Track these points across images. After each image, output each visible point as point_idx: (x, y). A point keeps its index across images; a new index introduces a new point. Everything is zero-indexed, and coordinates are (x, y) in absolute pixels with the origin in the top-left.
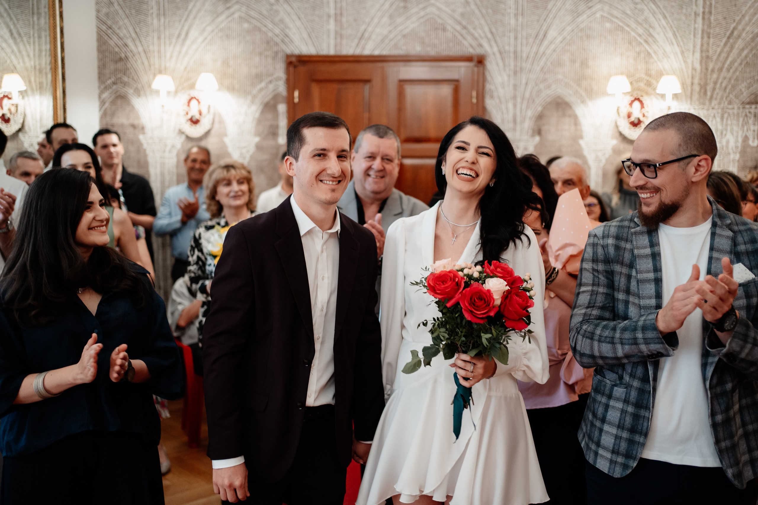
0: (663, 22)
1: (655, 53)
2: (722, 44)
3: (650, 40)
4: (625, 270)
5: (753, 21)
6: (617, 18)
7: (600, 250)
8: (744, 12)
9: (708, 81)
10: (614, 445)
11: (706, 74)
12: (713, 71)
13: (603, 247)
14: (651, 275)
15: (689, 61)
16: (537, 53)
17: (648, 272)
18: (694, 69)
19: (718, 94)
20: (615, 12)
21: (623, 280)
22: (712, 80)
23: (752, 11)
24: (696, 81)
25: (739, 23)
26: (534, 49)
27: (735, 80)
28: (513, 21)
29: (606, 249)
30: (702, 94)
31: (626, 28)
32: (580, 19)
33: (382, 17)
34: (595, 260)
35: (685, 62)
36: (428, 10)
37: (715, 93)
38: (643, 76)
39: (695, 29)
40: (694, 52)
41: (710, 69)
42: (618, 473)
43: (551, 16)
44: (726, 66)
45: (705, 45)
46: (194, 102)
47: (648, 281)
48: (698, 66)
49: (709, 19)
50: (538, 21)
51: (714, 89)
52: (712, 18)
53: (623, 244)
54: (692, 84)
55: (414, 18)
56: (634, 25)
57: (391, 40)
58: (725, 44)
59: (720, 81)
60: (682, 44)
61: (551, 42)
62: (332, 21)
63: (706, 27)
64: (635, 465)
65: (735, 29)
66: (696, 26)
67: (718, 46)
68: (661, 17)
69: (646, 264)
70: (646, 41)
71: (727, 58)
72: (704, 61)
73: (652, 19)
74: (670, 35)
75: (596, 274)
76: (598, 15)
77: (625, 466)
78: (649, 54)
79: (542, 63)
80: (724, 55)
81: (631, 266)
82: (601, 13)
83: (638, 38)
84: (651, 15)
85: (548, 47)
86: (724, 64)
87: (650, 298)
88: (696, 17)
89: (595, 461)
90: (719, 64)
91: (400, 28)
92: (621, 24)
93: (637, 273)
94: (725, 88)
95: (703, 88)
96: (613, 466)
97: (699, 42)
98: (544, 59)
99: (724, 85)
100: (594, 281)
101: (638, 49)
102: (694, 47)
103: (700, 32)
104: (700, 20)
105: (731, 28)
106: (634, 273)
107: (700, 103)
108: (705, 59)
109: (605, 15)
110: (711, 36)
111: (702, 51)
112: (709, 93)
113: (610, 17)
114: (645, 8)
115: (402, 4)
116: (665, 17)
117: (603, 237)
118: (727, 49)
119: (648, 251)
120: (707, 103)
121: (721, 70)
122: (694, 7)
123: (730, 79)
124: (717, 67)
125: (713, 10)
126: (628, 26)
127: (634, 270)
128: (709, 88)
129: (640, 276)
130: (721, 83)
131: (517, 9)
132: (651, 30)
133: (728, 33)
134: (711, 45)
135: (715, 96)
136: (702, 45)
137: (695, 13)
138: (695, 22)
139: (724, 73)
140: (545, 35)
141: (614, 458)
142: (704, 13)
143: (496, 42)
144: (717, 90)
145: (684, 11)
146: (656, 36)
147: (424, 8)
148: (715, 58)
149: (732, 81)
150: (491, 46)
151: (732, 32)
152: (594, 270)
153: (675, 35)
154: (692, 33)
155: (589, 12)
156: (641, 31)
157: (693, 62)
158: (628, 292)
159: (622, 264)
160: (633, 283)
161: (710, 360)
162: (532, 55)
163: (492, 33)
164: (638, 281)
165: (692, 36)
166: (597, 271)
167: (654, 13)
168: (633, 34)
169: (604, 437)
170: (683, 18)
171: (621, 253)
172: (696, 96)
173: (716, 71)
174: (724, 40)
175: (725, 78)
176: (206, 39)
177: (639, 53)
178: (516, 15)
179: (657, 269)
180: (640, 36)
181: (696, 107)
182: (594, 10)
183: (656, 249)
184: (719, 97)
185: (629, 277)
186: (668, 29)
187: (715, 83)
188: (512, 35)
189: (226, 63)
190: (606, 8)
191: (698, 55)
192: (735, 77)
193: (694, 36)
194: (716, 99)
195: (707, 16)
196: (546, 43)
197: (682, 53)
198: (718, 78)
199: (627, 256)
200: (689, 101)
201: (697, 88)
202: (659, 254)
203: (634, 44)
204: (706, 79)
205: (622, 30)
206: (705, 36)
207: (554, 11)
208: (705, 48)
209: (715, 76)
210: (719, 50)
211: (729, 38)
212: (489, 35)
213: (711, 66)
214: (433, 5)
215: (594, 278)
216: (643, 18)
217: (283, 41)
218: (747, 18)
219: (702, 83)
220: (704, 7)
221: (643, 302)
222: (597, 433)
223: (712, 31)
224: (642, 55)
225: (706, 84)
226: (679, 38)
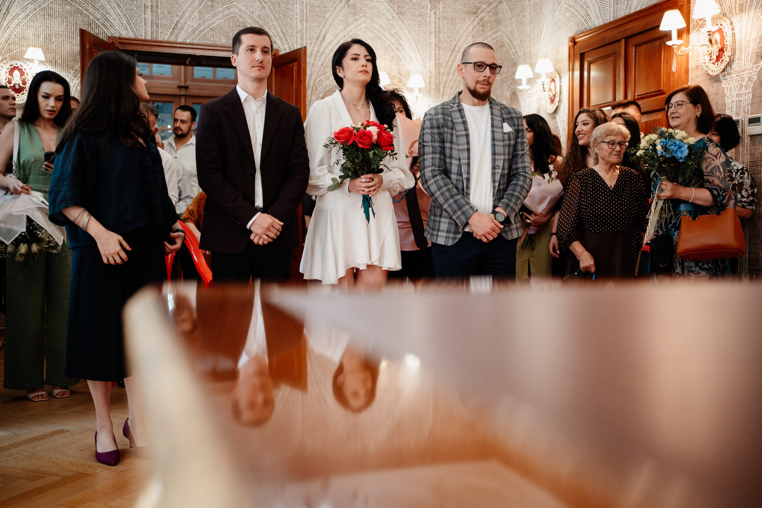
0: (409, 36)
1: (404, 58)
2: (448, 55)
3: (400, 48)
4: (449, 131)
5: (467, 41)
6: (376, 29)
7: (434, 122)
8: (461, 34)
9: (441, 82)
10: (448, 228)
11: (439, 76)
12: (443, 74)
13: (436, 120)
14: (464, 133)
15: (427, 65)
16: (318, 51)
17: (462, 131)
18: (431, 72)
19: (447, 91)
20: (375, 25)
21: (449, 136)
22: (443, 81)
23: (466, 34)
24: (433, 81)
25: (458, 42)
26: (316, 48)
27: (458, 82)
28: (299, 25)
29: (438, 121)
30: (437, 91)
31: (383, 38)
32: (350, 28)
33: (193, 12)
34: (432, 128)
35: (425, 66)
36: (231, 10)
37: (446, 90)
38: (396, 74)
39: (430, 43)
40: (430, 59)
41: (441, 73)
42: (450, 243)
43: (328, 24)
44: (452, 71)
45: (437, 55)
46: (16, 73)
47: (462, 136)
48: (433, 70)
49: (439, 36)
50: (319, 26)
51: (445, 88)
52: (441, 36)
53: (446, 117)
54: (430, 83)
55: (220, 16)
56: (388, 36)
57: (201, 32)
58: (450, 56)
59: (448, 82)
60: (422, 52)
61: (329, 44)
62: (149, 11)
63: (437, 42)
64: (460, 236)
65: (456, 45)
66: (431, 40)
67: (446, 56)
68: (406, 31)
69: (460, 127)
70: (397, 49)
71: (452, 65)
72: (437, 67)
73: (400, 33)
74: (414, 45)
75: (433, 135)
76: (363, 26)
77: (454, 238)
78: (400, 58)
79: (322, 59)
80: (450, 63)
81: (452, 129)
82: (365, 25)
83: (392, 46)
84: (400, 30)
85: (327, 47)
86: (450, 70)
87: (464, 145)
88: (430, 34)
89: (436, 241)
90: (447, 70)
91: (208, 23)
92: (379, 34)
93: (456, 131)
94: (452, 87)
95: (438, 85)
96: (447, 240)
97: (433, 52)
98: (324, 56)
99: (451, 85)
100: (432, 139)
101: (392, 54)
102: (430, 55)
103: (434, 45)
104: (433, 36)
105: (454, 45)
106: (454, 132)
107: (436, 98)
108: (438, 65)
109: (368, 27)
110: (441, 49)
111: (435, 60)
112: (441, 90)
113: (371, 28)
114: (396, 24)
115: (209, 3)
116: (410, 32)
117: (436, 115)
118: (451, 59)
119: (460, 120)
120: (441, 97)
121: (448, 74)
122: (429, 27)
123: (455, 81)
124: (446, 72)
125: (441, 30)
126: (384, 36)
127: (454, 130)
128: (442, 86)
129: (458, 133)
130: (449, 83)
131: (302, 16)
132: (400, 41)
133: (452, 48)
134: (441, 56)
135: (445, 93)
136: (435, 55)
137: (430, 32)
138: (430, 38)
139: (450, 77)
140: (324, 38)
141: (448, 235)
142: (435, 31)
143: (287, 40)
144: (447, 89)
145: (422, 29)
146: (404, 46)
147: (228, 8)
148: (444, 65)
149: (456, 83)
150: (282, 43)
151: (455, 48)
152: (431, 133)
153: (417, 46)
154: (428, 45)
155: (356, 23)
156: (393, 41)
157: (430, 67)
158: (452, 142)
159: (448, 127)
160: (454, 138)
161: (497, 171)
162: (315, 52)
163: (283, 33)
164: (457, 136)
165: (428, 48)
166: (434, 133)
167: (402, 29)
168: (388, 42)
169: (441, 225)
170: (422, 34)
171: (447, 122)
172: (433, 92)
173: (445, 74)
174: (450, 53)
175: (451, 80)
176: (28, 15)
177: (393, 57)
178: (302, 20)
179: (466, 129)
180: (393, 44)
181: (434, 100)
182: (359, 22)
183: (464, 119)
184: (448, 93)
185: (452, 134)
186: (412, 41)
187: (445, 83)
188: (299, 36)
189: (48, 39)
190: (368, 21)
191: (433, 62)
192: (458, 80)
193: (430, 48)
194: (446, 95)
195: (437, 35)
196: (325, 44)
197: (423, 59)
198: (447, 80)
199: (450, 124)
200: (428, 95)
201: (433, 86)
202: (466, 122)
203: (389, 50)
204: (439, 80)
205: (380, 39)
206: (437, 48)
207: (330, 20)
208: (437, 57)
209: (445, 78)
210: (447, 59)
211: (452, 51)
212: (281, 34)
213: (442, 70)
214: (235, 6)
215: (432, 138)
216: (394, 31)
217: (103, 24)
218: (463, 39)
219: (437, 83)
220: (435, 28)
221: (460, 147)
222: (437, 224)
223: (441, 46)
224: (395, 59)
225: (439, 84)
226: (420, 49)
